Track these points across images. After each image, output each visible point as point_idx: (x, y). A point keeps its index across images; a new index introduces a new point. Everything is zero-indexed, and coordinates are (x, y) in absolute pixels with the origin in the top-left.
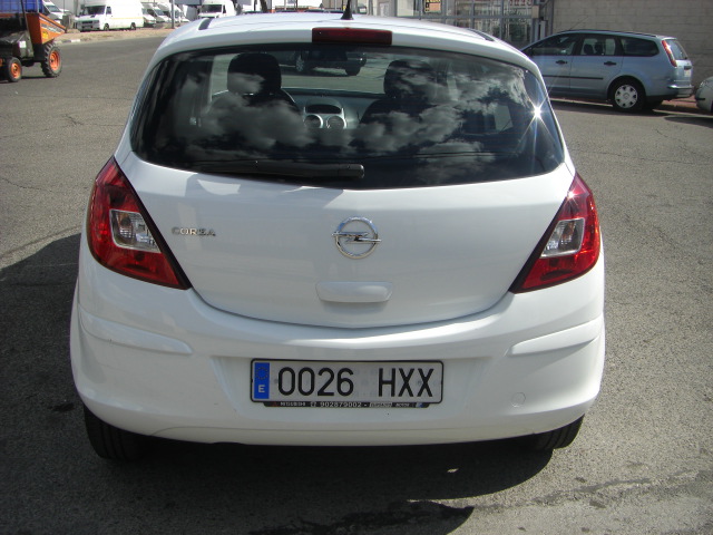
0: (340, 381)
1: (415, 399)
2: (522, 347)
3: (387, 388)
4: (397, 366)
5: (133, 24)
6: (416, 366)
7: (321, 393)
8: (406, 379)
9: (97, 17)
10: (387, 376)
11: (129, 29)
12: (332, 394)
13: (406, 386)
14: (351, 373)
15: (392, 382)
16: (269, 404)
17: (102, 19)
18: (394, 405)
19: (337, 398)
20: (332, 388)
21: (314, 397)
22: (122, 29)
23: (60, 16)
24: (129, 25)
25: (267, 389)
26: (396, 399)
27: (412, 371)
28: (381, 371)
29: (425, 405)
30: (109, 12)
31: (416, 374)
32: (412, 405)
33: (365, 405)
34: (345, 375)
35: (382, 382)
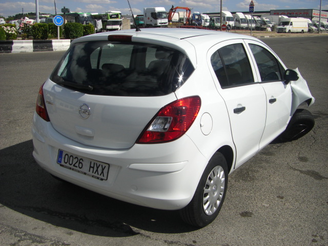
0: (80, 163)
1: (99, 176)
2: (133, 166)
3: (92, 169)
4: (96, 162)
5: (303, 30)
6: (101, 164)
7: (74, 166)
8: (98, 168)
9: (285, 27)
10: (92, 165)
11: (301, 33)
12: (77, 167)
13: (97, 170)
14: (83, 161)
15: (93, 168)
16: (61, 165)
17: (288, 28)
18: (93, 176)
19: (78, 169)
20: (77, 165)
21: (72, 166)
22: (297, 33)
23: (271, 25)
24: (300, 31)
25: (61, 160)
26: (93, 174)
27: (100, 165)
28: (91, 162)
29: (102, 179)
30: (291, 24)
31: (100, 167)
32: (98, 178)
33: (85, 174)
34: (81, 161)
35: (91, 167)
